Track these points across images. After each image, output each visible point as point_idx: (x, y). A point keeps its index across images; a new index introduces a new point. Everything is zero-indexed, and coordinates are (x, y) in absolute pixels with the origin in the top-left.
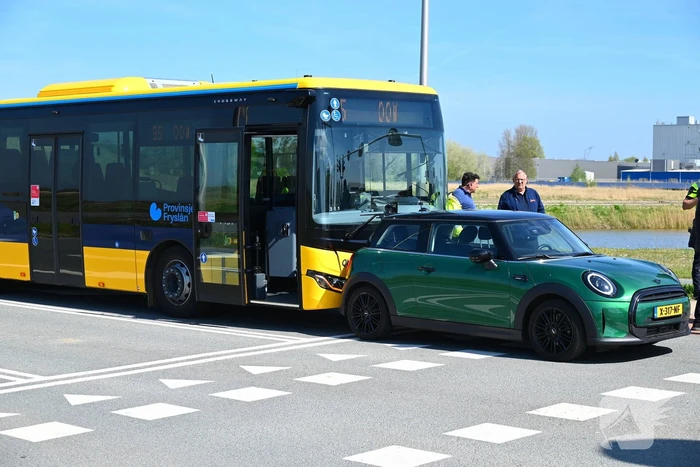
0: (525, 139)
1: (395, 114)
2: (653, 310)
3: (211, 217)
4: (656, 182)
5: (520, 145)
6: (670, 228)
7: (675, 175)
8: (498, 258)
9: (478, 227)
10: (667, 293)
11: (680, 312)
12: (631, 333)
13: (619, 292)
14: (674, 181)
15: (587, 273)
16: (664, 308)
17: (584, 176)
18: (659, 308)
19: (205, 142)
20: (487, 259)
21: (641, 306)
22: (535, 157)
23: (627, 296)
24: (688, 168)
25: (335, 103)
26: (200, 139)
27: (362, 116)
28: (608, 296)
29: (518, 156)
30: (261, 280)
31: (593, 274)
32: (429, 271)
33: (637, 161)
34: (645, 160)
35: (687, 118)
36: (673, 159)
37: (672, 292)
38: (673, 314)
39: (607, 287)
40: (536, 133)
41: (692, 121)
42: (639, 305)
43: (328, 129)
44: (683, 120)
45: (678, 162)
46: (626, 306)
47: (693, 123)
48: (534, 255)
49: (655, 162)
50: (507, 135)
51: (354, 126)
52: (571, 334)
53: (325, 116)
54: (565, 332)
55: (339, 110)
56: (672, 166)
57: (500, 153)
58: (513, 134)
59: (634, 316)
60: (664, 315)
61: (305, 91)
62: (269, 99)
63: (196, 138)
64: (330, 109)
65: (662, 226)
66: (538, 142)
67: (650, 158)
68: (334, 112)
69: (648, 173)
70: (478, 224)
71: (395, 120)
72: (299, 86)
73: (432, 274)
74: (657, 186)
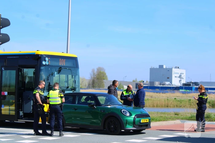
0: (100, 73)
1: (64, 63)
2: (140, 120)
3: (6, 93)
4: (151, 90)
5: (98, 75)
6: (154, 106)
7: (158, 88)
8: (96, 105)
9: (90, 97)
10: (144, 116)
11: (148, 121)
12: (134, 127)
13: (131, 115)
14: (158, 90)
15: (121, 110)
16: (143, 120)
17: (123, 87)
18: (142, 120)
19: (5, 70)
20: (93, 106)
21: (137, 119)
22: (104, 79)
23: (133, 116)
24: (163, 85)
25: (47, 59)
26: (3, 69)
27: (55, 63)
28: (128, 116)
29: (98, 79)
30: (21, 113)
31: (123, 110)
32: (76, 109)
33: (143, 82)
34: (147, 82)
35: (163, 66)
36: (157, 81)
37: (146, 116)
38: (146, 122)
39: (127, 114)
40: (105, 70)
41: (164, 67)
42: (136, 119)
43: (45, 67)
44: (161, 67)
45: (159, 82)
46: (133, 119)
47: (165, 68)
48: (107, 105)
49: (150, 82)
50: (93, 71)
51: (52, 66)
52: (117, 127)
53: (44, 63)
54: (116, 126)
55: (48, 61)
56: (157, 84)
57: (90, 78)
58: (96, 70)
59: (135, 122)
60: (143, 122)
61: (38, 55)
62: (26, 57)
63: (2, 69)
64: (45, 61)
65: (152, 106)
66: (105, 74)
67: (149, 81)
68: (47, 62)
69: (148, 87)
70: (90, 96)
71: (64, 65)
72: (36, 54)
73: (77, 111)
74: (151, 91)
